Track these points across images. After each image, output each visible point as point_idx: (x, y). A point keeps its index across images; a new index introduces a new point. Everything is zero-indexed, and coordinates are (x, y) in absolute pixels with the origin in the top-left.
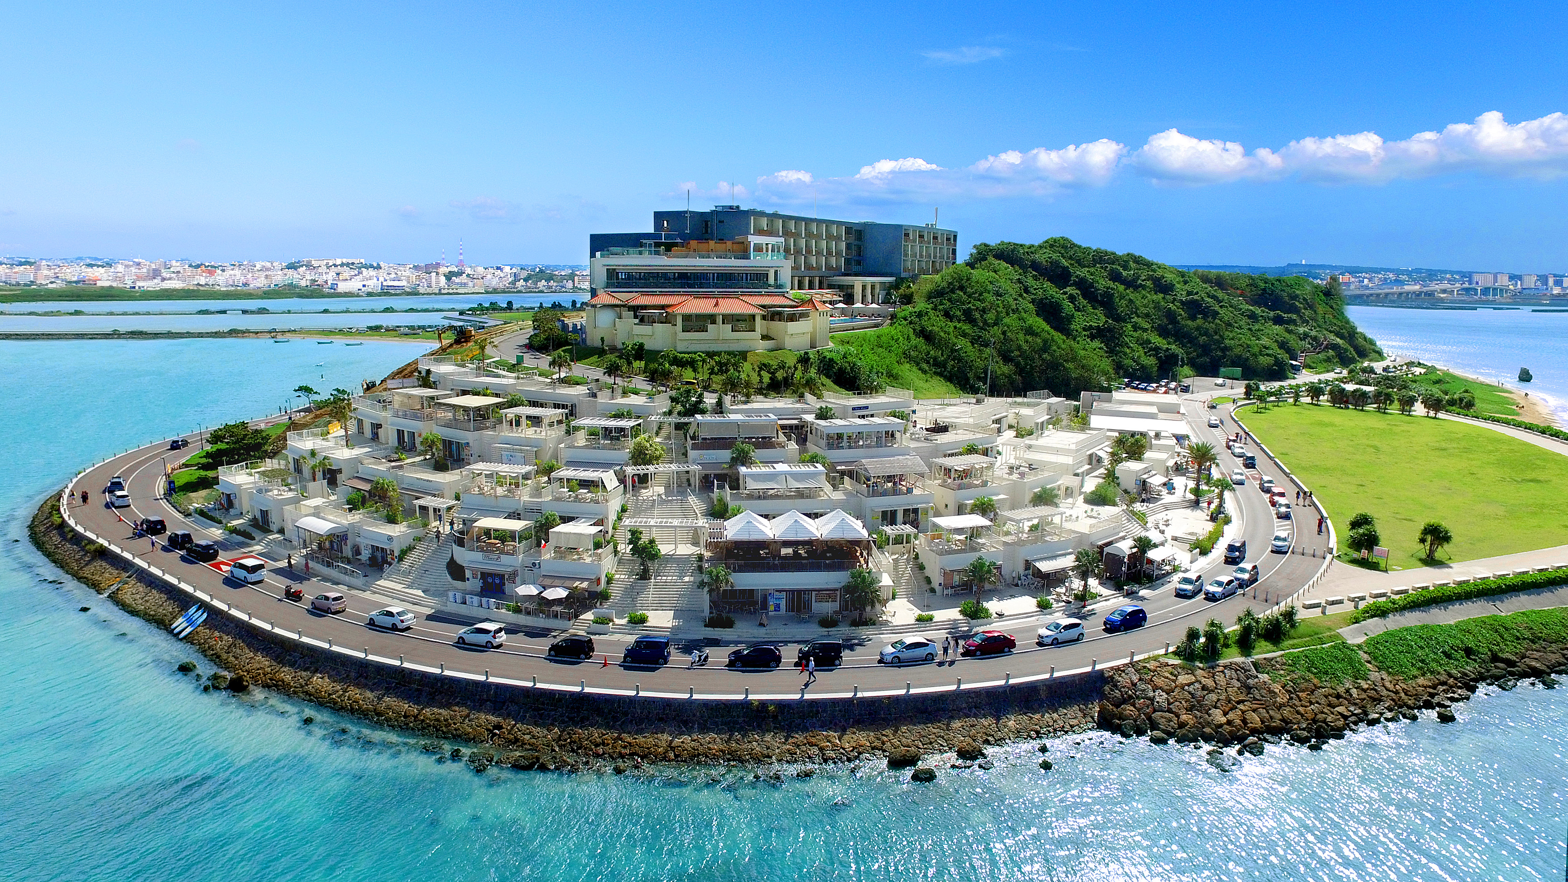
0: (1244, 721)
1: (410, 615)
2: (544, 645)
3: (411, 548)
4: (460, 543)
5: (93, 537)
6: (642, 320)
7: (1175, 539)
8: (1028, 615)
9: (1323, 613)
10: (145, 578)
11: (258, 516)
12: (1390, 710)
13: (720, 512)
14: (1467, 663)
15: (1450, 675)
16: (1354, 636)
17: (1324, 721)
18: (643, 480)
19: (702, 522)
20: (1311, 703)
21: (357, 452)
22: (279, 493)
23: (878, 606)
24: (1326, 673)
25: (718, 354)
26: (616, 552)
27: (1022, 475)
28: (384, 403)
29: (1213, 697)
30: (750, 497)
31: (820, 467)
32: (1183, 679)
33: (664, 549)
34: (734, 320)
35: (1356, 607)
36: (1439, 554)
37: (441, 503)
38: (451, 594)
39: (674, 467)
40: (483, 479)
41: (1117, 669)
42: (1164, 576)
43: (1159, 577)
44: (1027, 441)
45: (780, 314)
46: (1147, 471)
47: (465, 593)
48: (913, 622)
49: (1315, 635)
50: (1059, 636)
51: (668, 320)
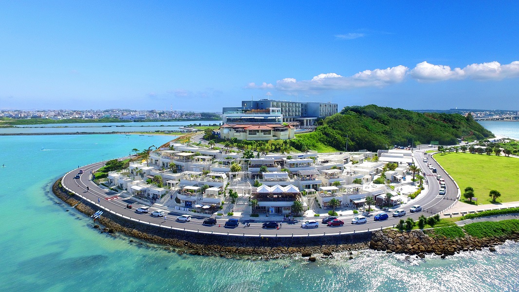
0: (419, 248)
1: (163, 213)
2: (202, 221)
3: (165, 194)
4: (180, 193)
5: (71, 191)
6: (237, 132)
7: (403, 194)
8: (350, 215)
9: (451, 217)
10: (85, 202)
11: (120, 185)
12: (472, 247)
13: (256, 185)
14: (502, 234)
15: (495, 237)
16: (460, 224)
17: (447, 249)
18: (234, 176)
19: (251, 188)
20: (443, 244)
21: (150, 168)
22: (126, 179)
23: (303, 212)
24: (449, 235)
25: (259, 141)
26: (225, 196)
27: (351, 175)
28: (159, 154)
29: (408, 240)
30: (266, 181)
31: (287, 172)
32: (398, 235)
33: (239, 195)
34: (264, 131)
35: (463, 216)
36: (497, 200)
37: (174, 182)
38: (176, 207)
39: (243, 172)
40: (187, 176)
41: (377, 231)
42: (397, 205)
43: (395, 205)
44: (355, 165)
45: (279, 129)
46: (396, 174)
47: (180, 207)
48: (313, 216)
49: (446, 223)
50: (358, 221)
51: (245, 131)
